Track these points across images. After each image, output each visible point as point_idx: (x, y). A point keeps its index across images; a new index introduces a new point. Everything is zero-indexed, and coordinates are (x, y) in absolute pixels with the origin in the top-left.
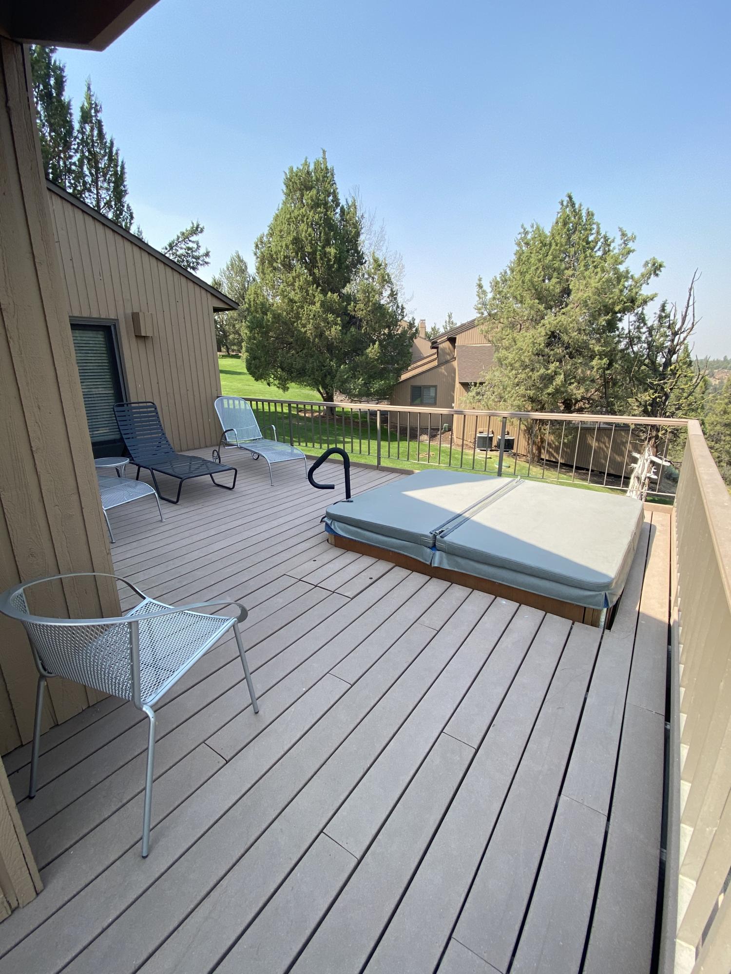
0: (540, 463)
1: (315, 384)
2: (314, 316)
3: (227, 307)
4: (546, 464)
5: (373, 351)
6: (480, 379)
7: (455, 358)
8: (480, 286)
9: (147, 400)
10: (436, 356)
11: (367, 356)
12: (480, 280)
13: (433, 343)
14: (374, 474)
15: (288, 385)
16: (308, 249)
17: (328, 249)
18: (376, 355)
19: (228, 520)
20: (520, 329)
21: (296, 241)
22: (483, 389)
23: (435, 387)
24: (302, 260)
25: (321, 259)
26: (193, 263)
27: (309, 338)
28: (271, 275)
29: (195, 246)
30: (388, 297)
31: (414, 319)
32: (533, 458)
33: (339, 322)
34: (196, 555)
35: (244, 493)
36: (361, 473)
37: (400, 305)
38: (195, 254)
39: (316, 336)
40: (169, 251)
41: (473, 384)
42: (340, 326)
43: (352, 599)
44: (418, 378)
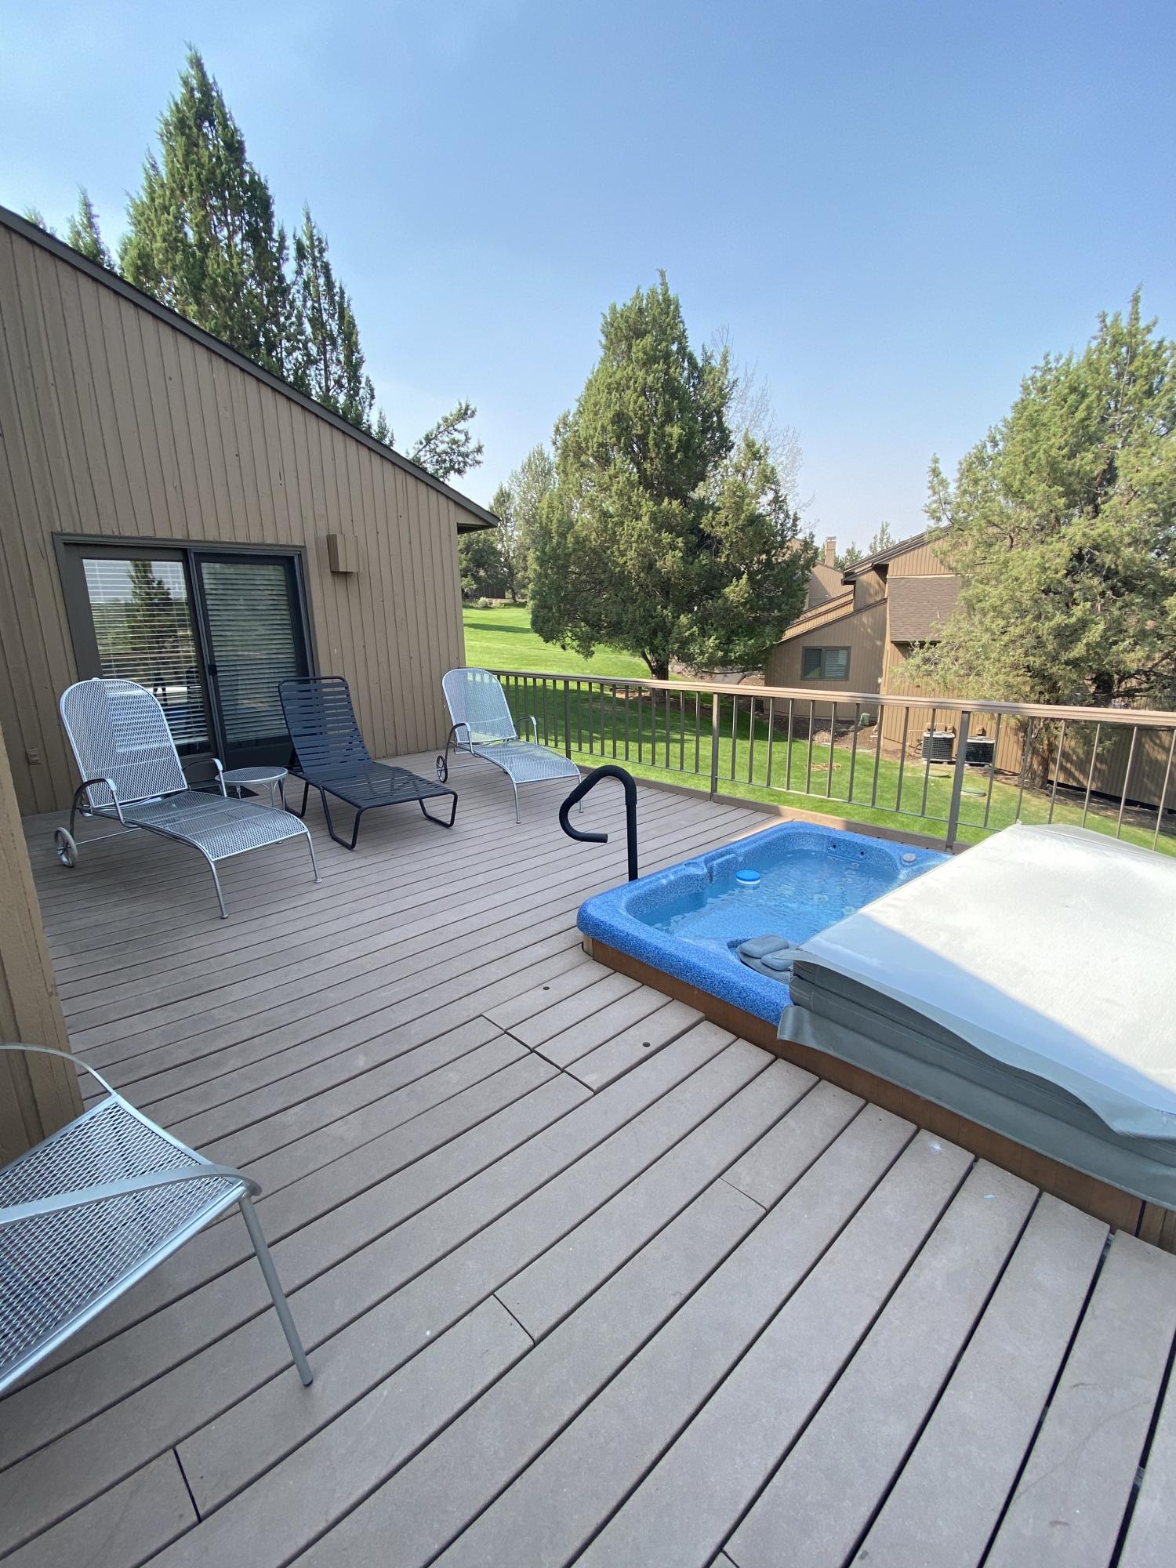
0: (1046, 789)
1: (638, 646)
2: (639, 536)
3: (479, 523)
4: (1058, 792)
5: (736, 591)
6: (931, 635)
7: (886, 599)
8: (935, 472)
9: (335, 675)
10: (851, 597)
11: (727, 599)
12: (936, 461)
13: (847, 575)
14: (705, 808)
15: (593, 649)
16: (638, 430)
17: (668, 429)
18: (742, 597)
19: (422, 886)
20: (1011, 546)
21: (619, 418)
22: (936, 652)
23: (848, 649)
24: (627, 450)
25: (657, 445)
26: (459, 464)
27: (630, 572)
28: (577, 475)
29: (462, 437)
30: (769, 505)
31: (812, 536)
32: (1033, 779)
33: (680, 545)
34: (346, 953)
35: (467, 836)
36: (679, 806)
37: (791, 513)
38: (462, 449)
39: (643, 569)
40: (425, 447)
41: (917, 643)
42: (680, 551)
43: (596, 1093)
44: (816, 633)
